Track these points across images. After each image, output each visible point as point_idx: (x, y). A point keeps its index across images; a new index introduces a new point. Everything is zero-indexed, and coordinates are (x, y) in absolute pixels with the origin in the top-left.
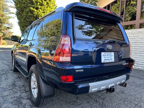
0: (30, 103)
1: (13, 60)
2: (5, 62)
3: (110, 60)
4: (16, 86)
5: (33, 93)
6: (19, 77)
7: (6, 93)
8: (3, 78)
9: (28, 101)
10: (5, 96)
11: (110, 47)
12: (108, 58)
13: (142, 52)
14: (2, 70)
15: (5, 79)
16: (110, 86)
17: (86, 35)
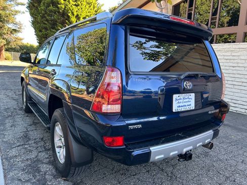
0: (54, 171)
1: (24, 93)
2: (10, 94)
3: (188, 107)
4: (30, 139)
5: (58, 154)
6: (34, 124)
7: (13, 152)
8: (8, 123)
9: (51, 166)
10: (11, 158)
11: (188, 85)
12: (184, 103)
13: (244, 84)
14: (6, 110)
15: (11, 127)
16: (185, 150)
17: (149, 59)
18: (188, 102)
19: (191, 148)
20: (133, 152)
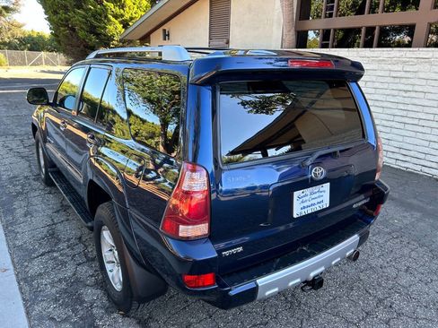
0: (105, 300)
3: (317, 206)
4: (59, 240)
5: (110, 274)
6: (64, 208)
7: (35, 267)
9: (99, 291)
10: (33, 278)
12: (310, 201)
13: (422, 123)
14: (12, 179)
15: (26, 216)
16: (312, 275)
18: (319, 197)
19: (322, 269)
20: (230, 290)
